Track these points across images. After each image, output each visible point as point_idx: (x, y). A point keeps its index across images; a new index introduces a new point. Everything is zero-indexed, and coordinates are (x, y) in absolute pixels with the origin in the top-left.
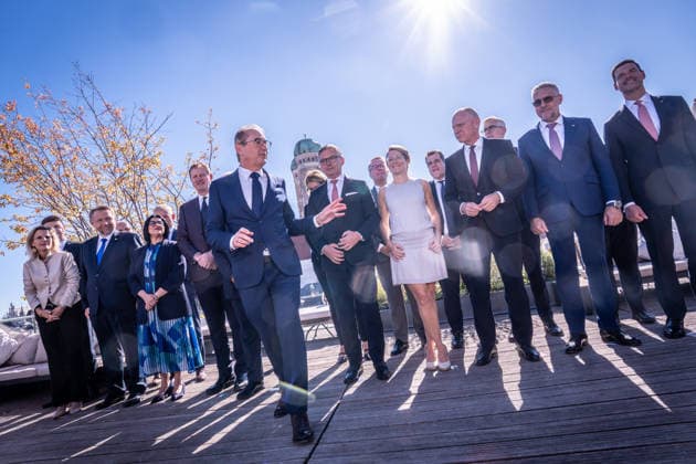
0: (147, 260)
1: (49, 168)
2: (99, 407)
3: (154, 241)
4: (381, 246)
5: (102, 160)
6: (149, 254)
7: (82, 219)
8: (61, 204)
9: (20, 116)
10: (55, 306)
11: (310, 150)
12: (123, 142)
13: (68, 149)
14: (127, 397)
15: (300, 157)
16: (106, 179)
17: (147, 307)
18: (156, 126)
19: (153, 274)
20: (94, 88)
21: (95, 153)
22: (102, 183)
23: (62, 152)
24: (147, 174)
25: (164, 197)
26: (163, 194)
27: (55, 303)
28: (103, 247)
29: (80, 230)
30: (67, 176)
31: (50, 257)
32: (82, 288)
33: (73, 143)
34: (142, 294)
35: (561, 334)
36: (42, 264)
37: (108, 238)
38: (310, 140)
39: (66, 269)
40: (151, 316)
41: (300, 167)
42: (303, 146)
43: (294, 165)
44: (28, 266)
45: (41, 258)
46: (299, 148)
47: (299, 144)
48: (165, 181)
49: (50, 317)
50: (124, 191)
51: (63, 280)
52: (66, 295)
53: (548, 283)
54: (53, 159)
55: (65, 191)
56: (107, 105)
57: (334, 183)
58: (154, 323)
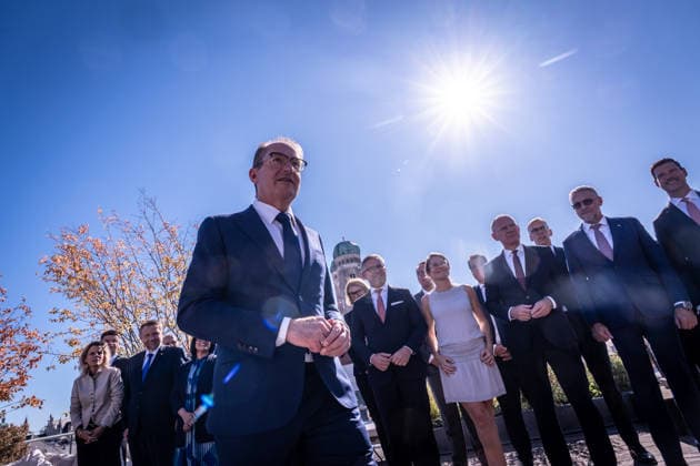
0: (191, 376)
1: (108, 284)
3: (199, 356)
4: (432, 357)
5: (156, 275)
6: (193, 369)
7: (131, 331)
8: (114, 317)
9: (90, 238)
10: (96, 426)
11: (349, 251)
12: (176, 257)
13: (126, 264)
15: (339, 259)
16: (158, 292)
17: (185, 427)
19: (195, 391)
20: (155, 209)
21: (150, 268)
22: (154, 296)
23: (121, 268)
27: (96, 423)
28: (149, 361)
29: (128, 342)
30: (123, 290)
31: (99, 374)
32: (124, 406)
33: (132, 259)
34: (182, 412)
36: (91, 380)
37: (155, 353)
38: (348, 242)
39: (112, 386)
40: (189, 438)
41: (339, 269)
42: (342, 248)
43: (334, 267)
44: (78, 383)
45: (91, 375)
46: (338, 250)
47: (338, 246)
49: (89, 438)
50: (173, 303)
51: (108, 397)
52: (108, 414)
54: (112, 275)
55: (119, 305)
56: (165, 224)
57: (379, 292)
58: (190, 446)
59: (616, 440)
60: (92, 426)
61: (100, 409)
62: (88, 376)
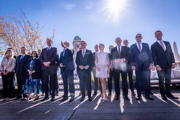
1: (10, 35)
2: (15, 100)
4: (94, 67)
5: (24, 35)
6: (32, 61)
7: (17, 49)
8: (12, 45)
9: (5, 21)
10: (7, 71)
11: (78, 39)
12: (31, 31)
13: (16, 31)
14: (23, 98)
15: (75, 41)
16: (25, 40)
18: (40, 28)
20: (25, 16)
21: (23, 33)
22: (24, 41)
23: (14, 31)
24: (36, 40)
25: (39, 47)
26: (39, 46)
28: (22, 58)
29: (16, 52)
30: (15, 38)
31: (10, 59)
33: (18, 30)
35: (135, 95)
36: (7, 60)
37: (24, 55)
38: (78, 37)
41: (75, 43)
42: (77, 38)
43: (74, 43)
44: (3, 60)
46: (75, 38)
47: (75, 37)
48: (40, 43)
49: (5, 74)
50: (29, 44)
52: (11, 69)
53: (134, 82)
54: (11, 33)
55: (13, 42)
56: (28, 21)
57: (84, 50)
58: (31, 79)
59: (129, 90)
60: (6, 71)
61: (8, 67)
62: (6, 59)
